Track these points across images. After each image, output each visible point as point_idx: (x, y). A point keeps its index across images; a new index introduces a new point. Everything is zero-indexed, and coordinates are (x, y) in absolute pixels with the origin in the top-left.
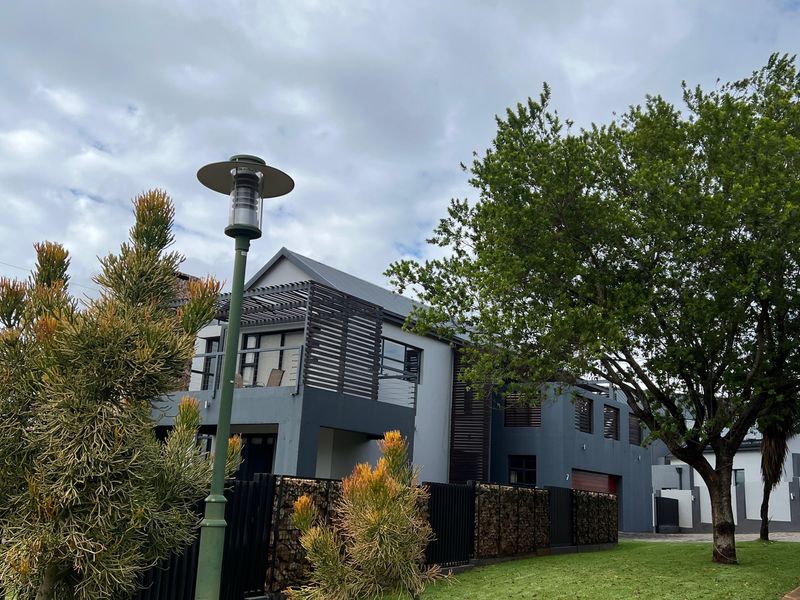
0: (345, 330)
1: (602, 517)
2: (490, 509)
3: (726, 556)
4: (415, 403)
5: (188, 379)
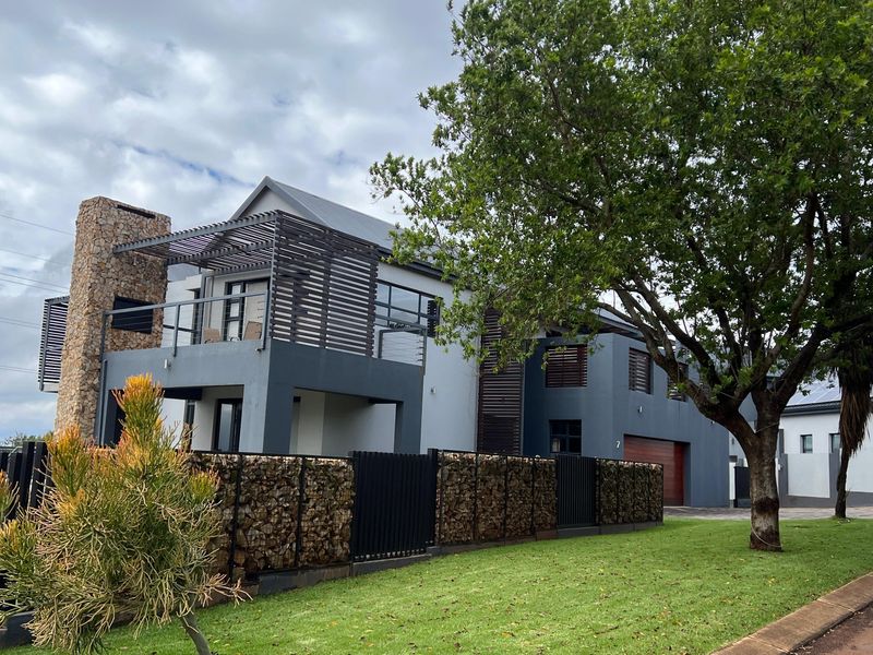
0: (328, 272)
1: (638, 490)
2: (460, 484)
3: (768, 541)
4: (424, 361)
5: (159, 336)
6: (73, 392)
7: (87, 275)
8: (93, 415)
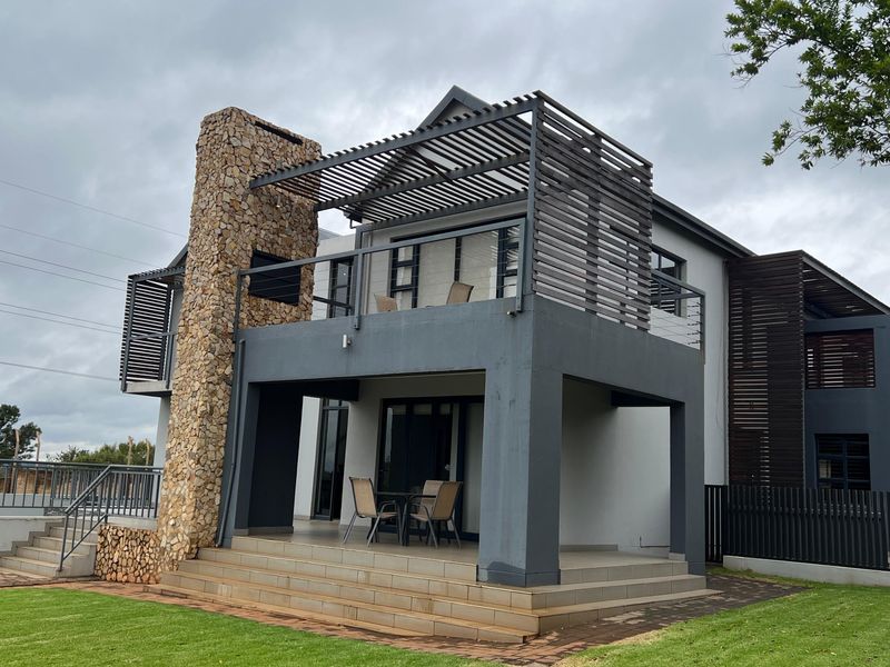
4: (702, 342)
5: (308, 309)
6: (197, 384)
7: (216, 220)
8: (224, 419)
